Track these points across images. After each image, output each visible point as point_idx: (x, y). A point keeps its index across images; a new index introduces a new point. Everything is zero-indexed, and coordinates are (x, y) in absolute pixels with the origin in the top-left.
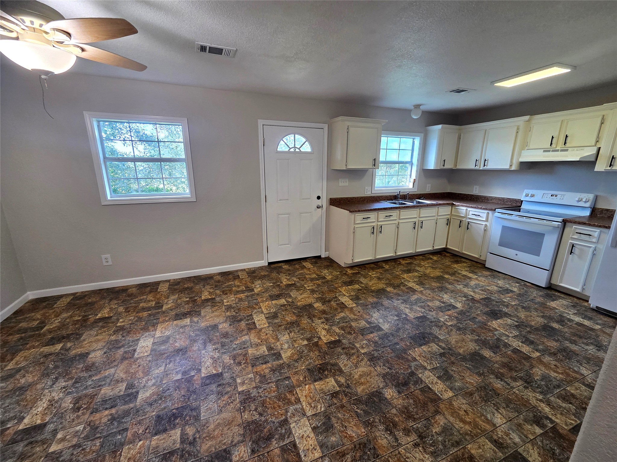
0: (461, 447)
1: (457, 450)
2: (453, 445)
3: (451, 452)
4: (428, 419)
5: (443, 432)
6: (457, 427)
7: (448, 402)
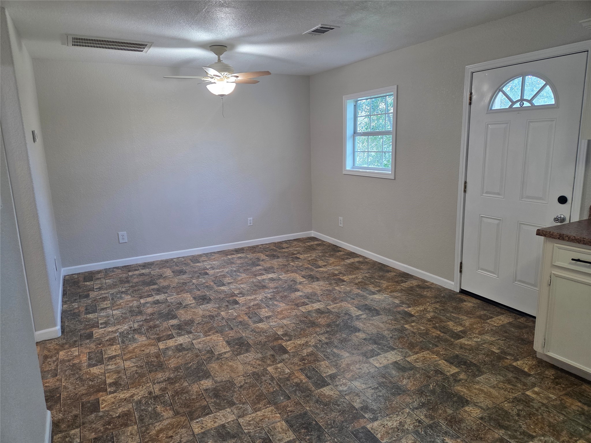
0: (137, 421)
1: (136, 418)
2: (141, 416)
3: (136, 413)
4: (172, 405)
5: (155, 412)
6: (157, 424)
7: (186, 425)
